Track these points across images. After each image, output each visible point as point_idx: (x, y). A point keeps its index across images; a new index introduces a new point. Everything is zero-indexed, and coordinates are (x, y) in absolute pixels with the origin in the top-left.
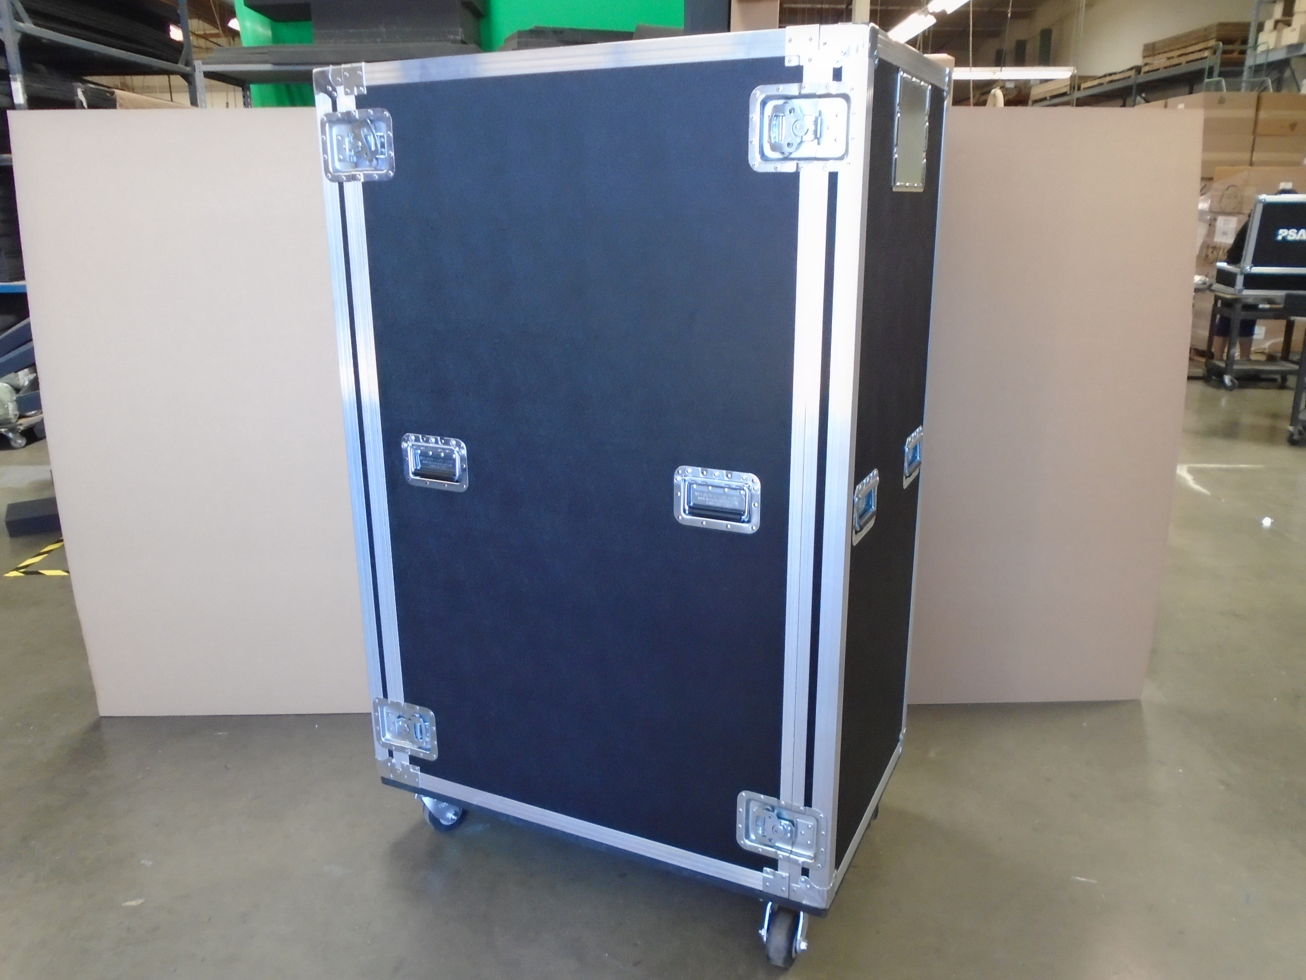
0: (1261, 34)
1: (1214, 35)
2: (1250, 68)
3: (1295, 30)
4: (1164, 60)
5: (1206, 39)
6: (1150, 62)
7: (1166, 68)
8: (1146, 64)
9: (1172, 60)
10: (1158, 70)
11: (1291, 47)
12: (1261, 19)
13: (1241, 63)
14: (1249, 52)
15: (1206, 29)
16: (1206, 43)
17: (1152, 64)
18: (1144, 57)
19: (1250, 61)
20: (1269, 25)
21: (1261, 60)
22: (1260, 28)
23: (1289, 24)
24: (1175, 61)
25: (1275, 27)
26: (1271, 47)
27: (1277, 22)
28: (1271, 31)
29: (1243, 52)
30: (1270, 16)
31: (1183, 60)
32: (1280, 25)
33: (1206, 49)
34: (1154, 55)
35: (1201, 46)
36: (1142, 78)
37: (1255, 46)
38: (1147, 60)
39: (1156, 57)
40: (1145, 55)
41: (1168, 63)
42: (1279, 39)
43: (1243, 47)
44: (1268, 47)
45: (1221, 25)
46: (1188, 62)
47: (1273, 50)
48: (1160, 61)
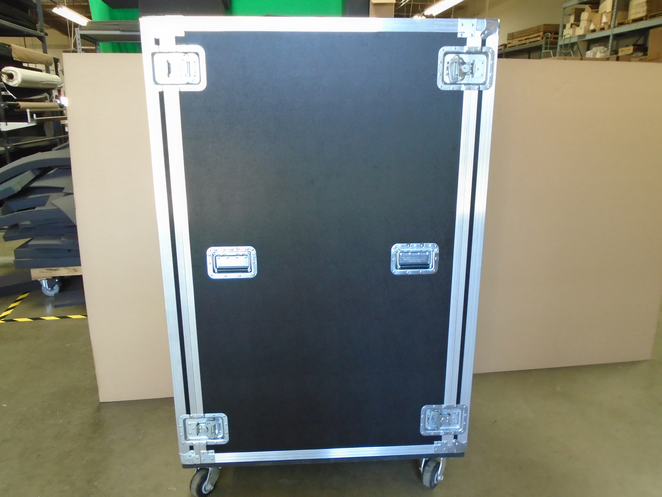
0: (564, 30)
1: (542, 30)
2: (561, 46)
3: (581, 28)
4: (517, 42)
5: (539, 32)
6: (511, 42)
7: (519, 45)
8: (509, 43)
9: (522, 41)
10: (515, 46)
11: (580, 36)
12: (564, 23)
13: (556, 44)
14: (559, 38)
15: (538, 27)
16: (538, 33)
17: (511, 43)
18: (508, 40)
19: (560, 42)
20: (568, 26)
21: (567, 42)
22: (564, 27)
23: (578, 26)
24: (524, 42)
25: (571, 27)
26: (571, 36)
27: (572, 25)
28: (569, 29)
29: (557, 38)
30: (568, 22)
31: (528, 41)
32: (573, 26)
33: (539, 36)
34: (513, 39)
35: (536, 35)
36: (507, 50)
37: (562, 36)
38: (510, 41)
39: (514, 40)
40: (508, 39)
41: (520, 43)
42: (574, 32)
43: (556, 36)
44: (570, 36)
45: (545, 25)
46: (530, 43)
47: (572, 36)
48: (515, 42)
